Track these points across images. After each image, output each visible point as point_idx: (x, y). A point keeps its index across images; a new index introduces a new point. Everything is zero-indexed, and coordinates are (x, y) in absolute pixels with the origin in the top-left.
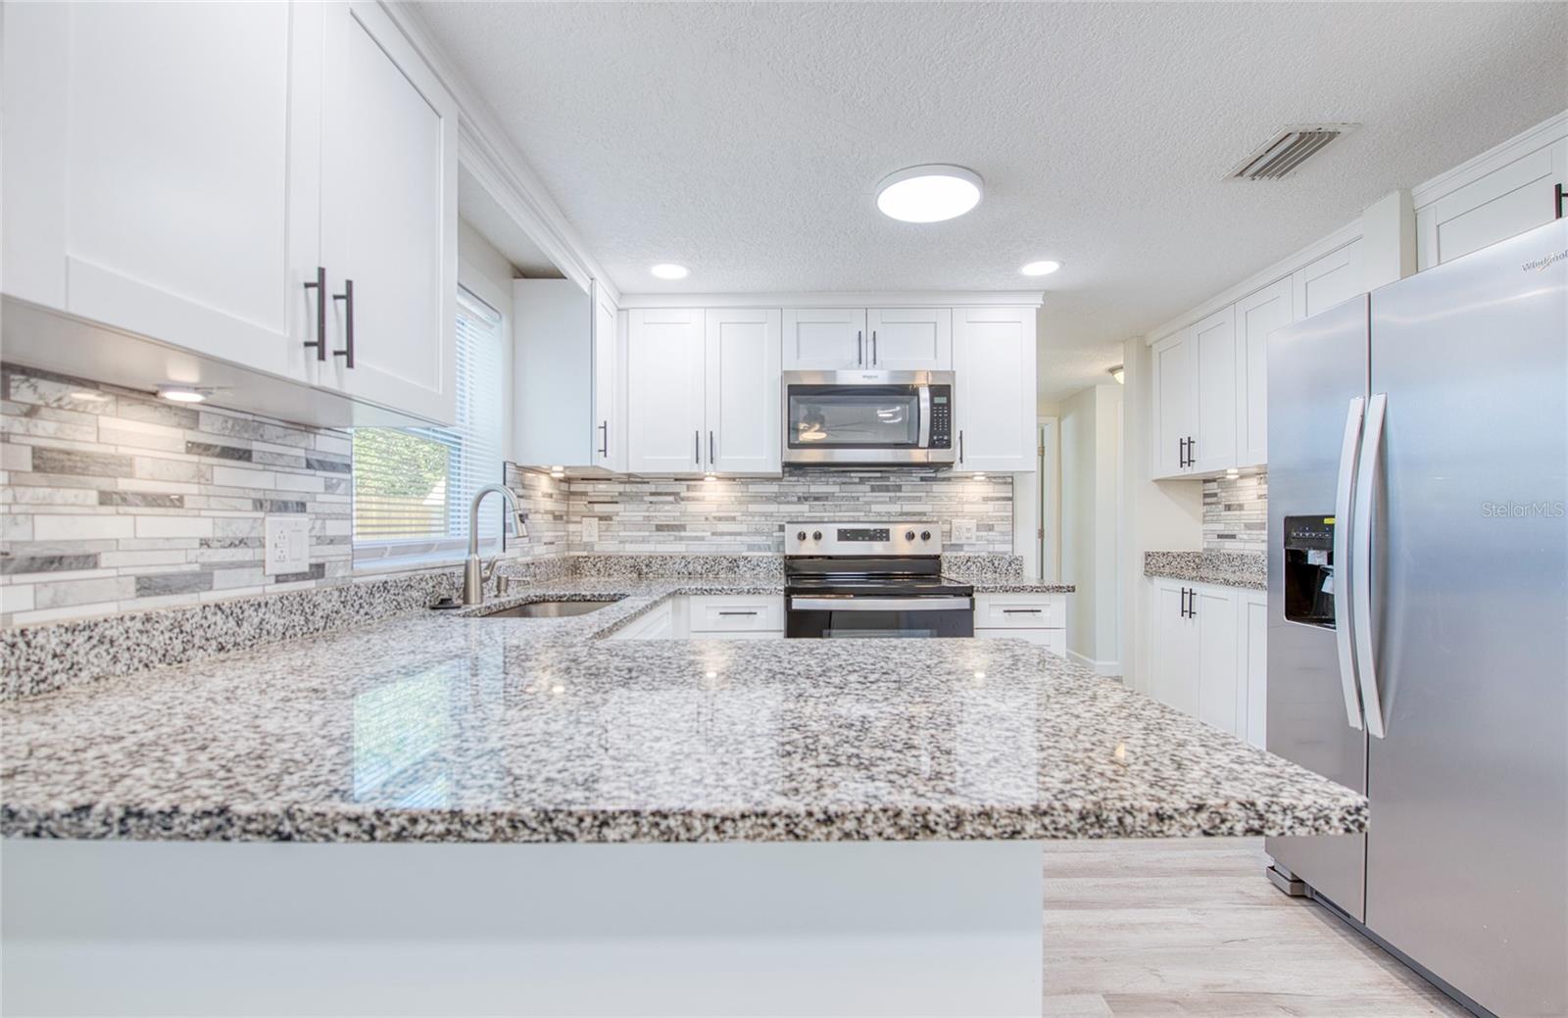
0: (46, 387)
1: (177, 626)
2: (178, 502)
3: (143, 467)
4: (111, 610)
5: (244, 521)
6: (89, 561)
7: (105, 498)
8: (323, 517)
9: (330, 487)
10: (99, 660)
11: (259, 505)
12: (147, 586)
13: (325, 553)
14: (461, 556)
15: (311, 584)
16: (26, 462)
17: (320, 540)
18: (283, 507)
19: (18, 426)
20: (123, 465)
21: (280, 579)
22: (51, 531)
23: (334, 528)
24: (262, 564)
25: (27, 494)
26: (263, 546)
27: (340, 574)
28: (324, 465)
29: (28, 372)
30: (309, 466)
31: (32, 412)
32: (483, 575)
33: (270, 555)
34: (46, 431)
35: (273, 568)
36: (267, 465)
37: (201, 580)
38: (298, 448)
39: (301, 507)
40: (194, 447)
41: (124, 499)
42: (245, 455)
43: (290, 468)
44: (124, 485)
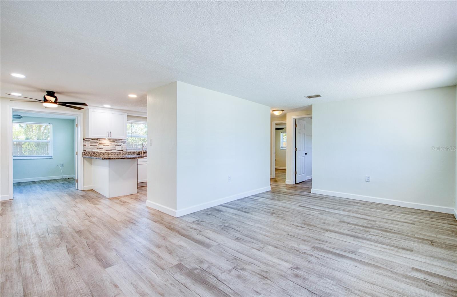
0: (100, 139)
1: (108, 153)
2: (109, 145)
3: (106, 143)
4: (104, 152)
5: (115, 146)
6: (103, 149)
7: (104, 145)
8: (123, 146)
9: (124, 144)
10: (102, 154)
11: (116, 145)
12: (106, 150)
13: (122, 149)
14: (142, 150)
15: (121, 151)
16: (99, 143)
17: (122, 148)
18: (119, 145)
19: (98, 142)
20: (105, 143)
21: (118, 151)
22: (100, 147)
23: (124, 147)
24: (116, 149)
25: (99, 145)
26: (116, 148)
27: (125, 151)
28: (123, 142)
29: (99, 139)
30: (121, 142)
31: (99, 141)
32: (144, 152)
33: (117, 149)
34: (100, 142)
35: (117, 150)
36: (116, 142)
37: (111, 150)
38: (120, 141)
39: (120, 145)
40: (110, 142)
41: (105, 145)
42: (115, 142)
43: (119, 142)
44: (105, 144)
